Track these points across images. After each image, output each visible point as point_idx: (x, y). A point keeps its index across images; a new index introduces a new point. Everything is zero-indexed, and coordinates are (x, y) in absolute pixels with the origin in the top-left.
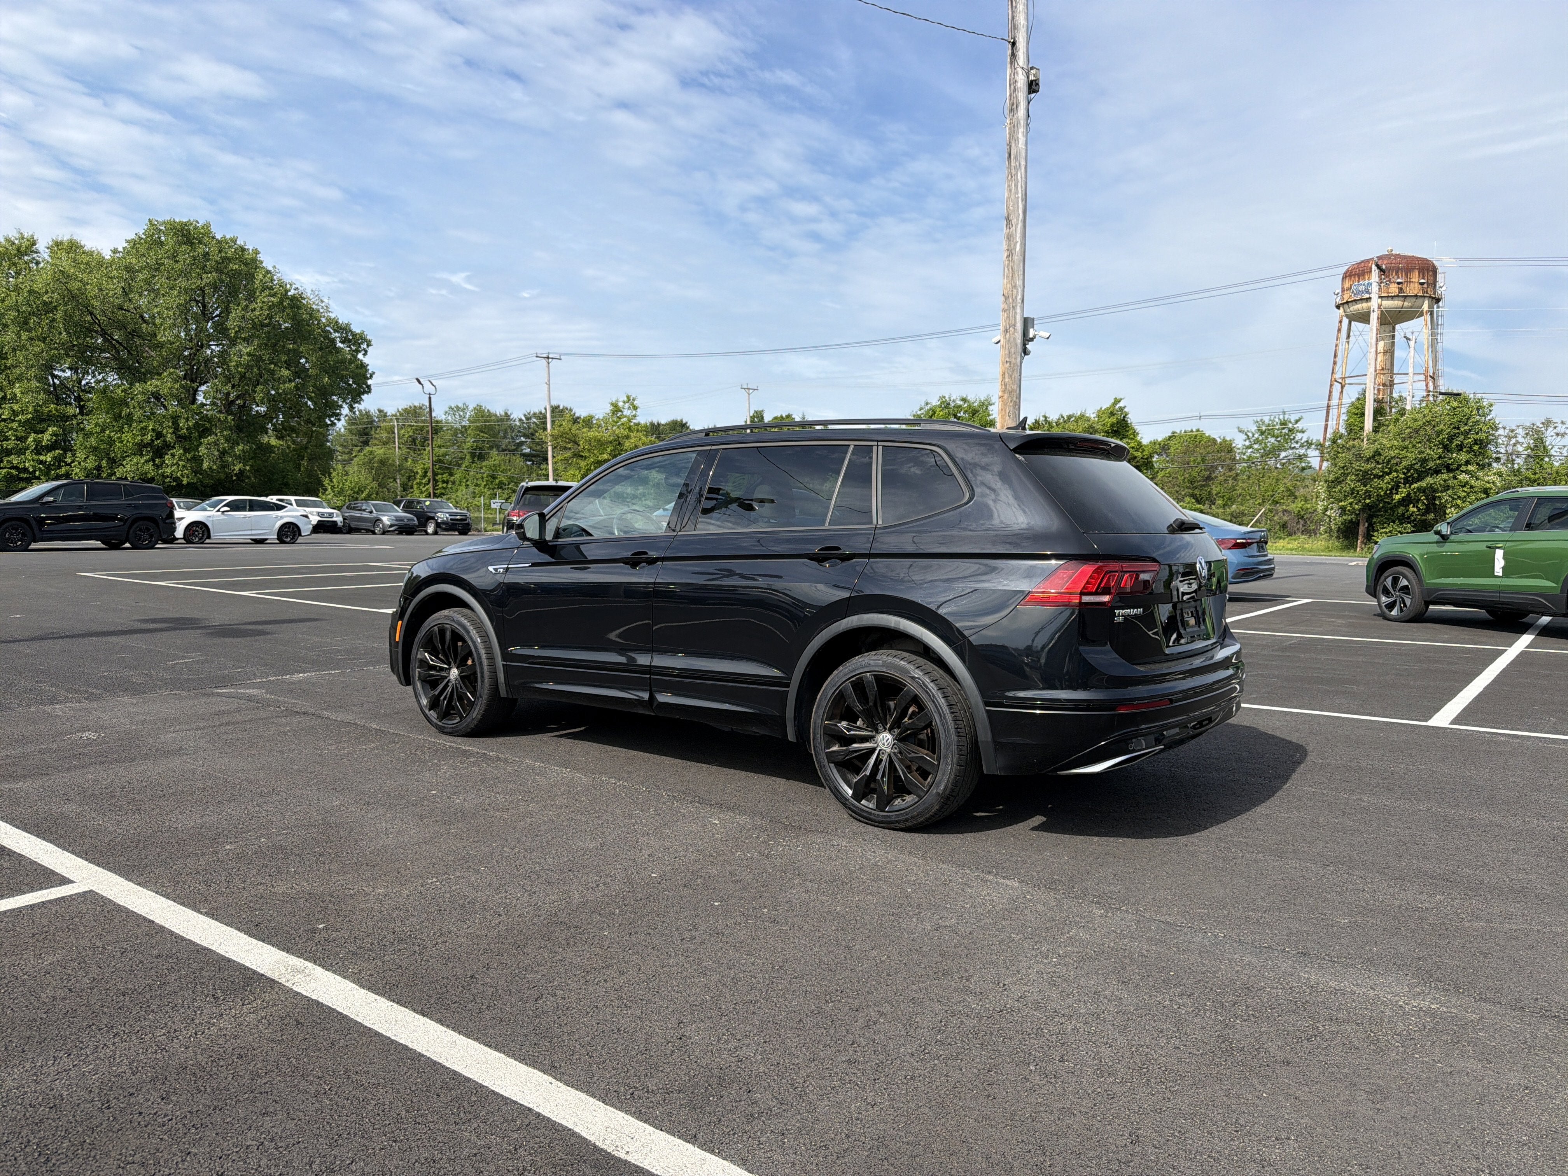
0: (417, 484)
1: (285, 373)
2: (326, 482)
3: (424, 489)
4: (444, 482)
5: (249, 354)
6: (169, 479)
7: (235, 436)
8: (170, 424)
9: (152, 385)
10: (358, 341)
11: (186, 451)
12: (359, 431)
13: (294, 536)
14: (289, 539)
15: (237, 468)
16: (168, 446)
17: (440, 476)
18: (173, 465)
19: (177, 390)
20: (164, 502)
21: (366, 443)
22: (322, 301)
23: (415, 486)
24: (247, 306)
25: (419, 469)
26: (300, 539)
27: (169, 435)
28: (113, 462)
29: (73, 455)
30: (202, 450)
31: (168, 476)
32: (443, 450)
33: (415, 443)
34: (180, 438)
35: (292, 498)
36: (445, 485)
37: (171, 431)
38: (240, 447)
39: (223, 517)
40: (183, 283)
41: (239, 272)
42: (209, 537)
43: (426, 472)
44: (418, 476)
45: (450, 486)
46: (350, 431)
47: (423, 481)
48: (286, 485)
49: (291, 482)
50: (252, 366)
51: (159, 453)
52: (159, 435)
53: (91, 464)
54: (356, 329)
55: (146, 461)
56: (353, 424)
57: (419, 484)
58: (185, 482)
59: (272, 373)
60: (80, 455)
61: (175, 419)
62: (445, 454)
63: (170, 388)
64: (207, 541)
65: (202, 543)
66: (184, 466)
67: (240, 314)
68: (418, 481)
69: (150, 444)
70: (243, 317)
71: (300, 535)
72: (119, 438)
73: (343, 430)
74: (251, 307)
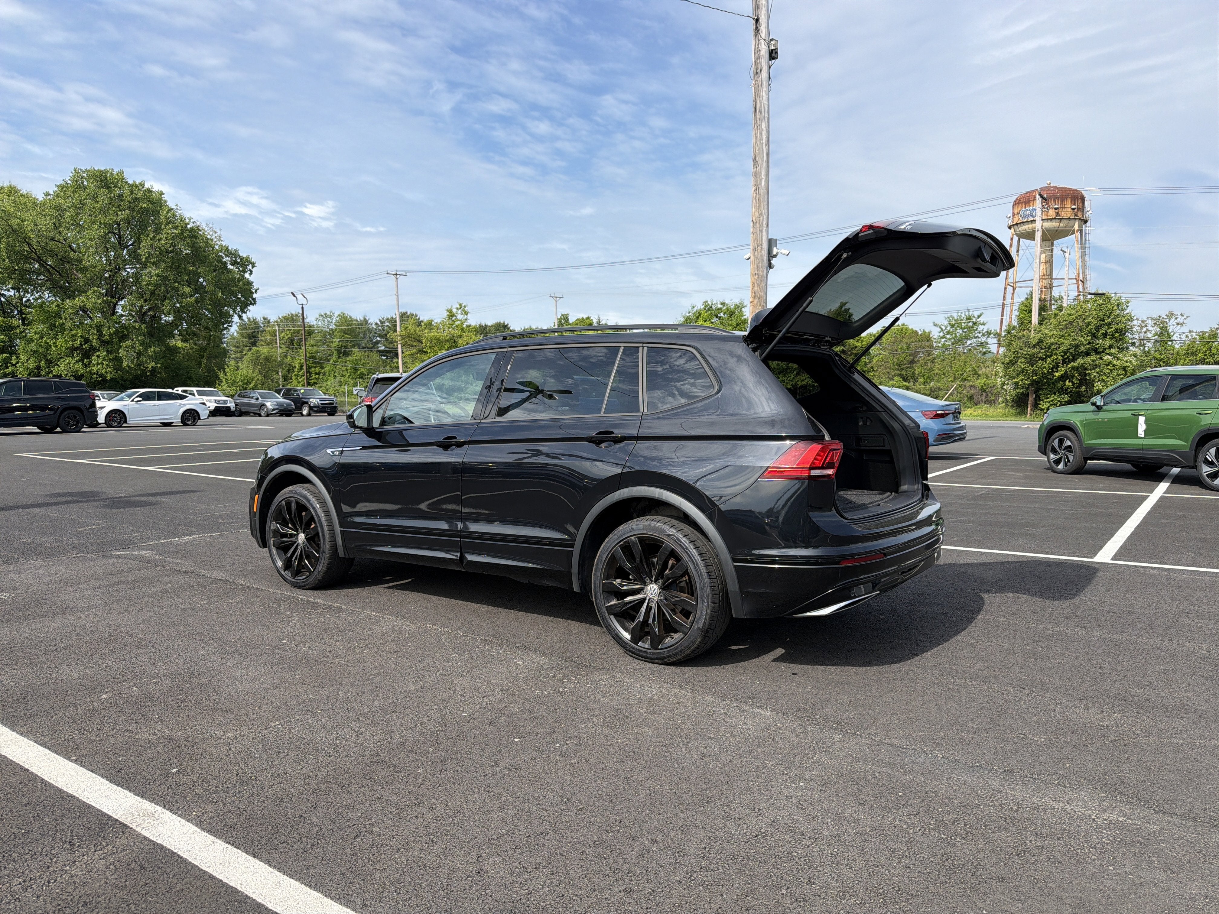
0: (295, 375)
1: (187, 290)
2: (222, 375)
3: (300, 380)
4: (316, 374)
5: (157, 275)
6: (95, 376)
7: (148, 340)
8: (95, 332)
9: (79, 301)
10: (244, 264)
11: (109, 352)
12: (248, 335)
13: (195, 419)
14: (190, 422)
15: (150, 366)
16: (93, 349)
17: (313, 369)
18: (98, 364)
19: (100, 304)
20: (87, 394)
21: (254, 344)
22: (216, 232)
23: (294, 378)
24: (154, 237)
25: (296, 364)
26: (199, 422)
27: (94, 341)
28: (50, 363)
29: (17, 357)
30: (122, 352)
31: (94, 373)
32: (315, 348)
33: (293, 344)
34: (104, 343)
35: (194, 389)
36: (317, 376)
37: (96, 337)
38: (152, 349)
39: (137, 406)
40: (101, 218)
41: (147, 210)
42: (125, 422)
43: (302, 366)
44: (296, 370)
45: (321, 377)
46: (242, 335)
47: (300, 373)
48: (190, 378)
49: (194, 376)
50: (160, 285)
51: (87, 355)
52: (87, 341)
53: (32, 364)
54: (244, 255)
55: (77, 362)
56: (243, 329)
57: (297, 376)
58: (108, 378)
59: (177, 290)
60: (23, 357)
61: (99, 327)
62: (317, 352)
63: (95, 303)
64: (124, 425)
65: (121, 427)
66: (107, 365)
67: (149, 243)
68: (296, 373)
69: (80, 348)
70: (152, 245)
71: (199, 419)
72: (54, 343)
73: (235, 334)
74: (158, 237)
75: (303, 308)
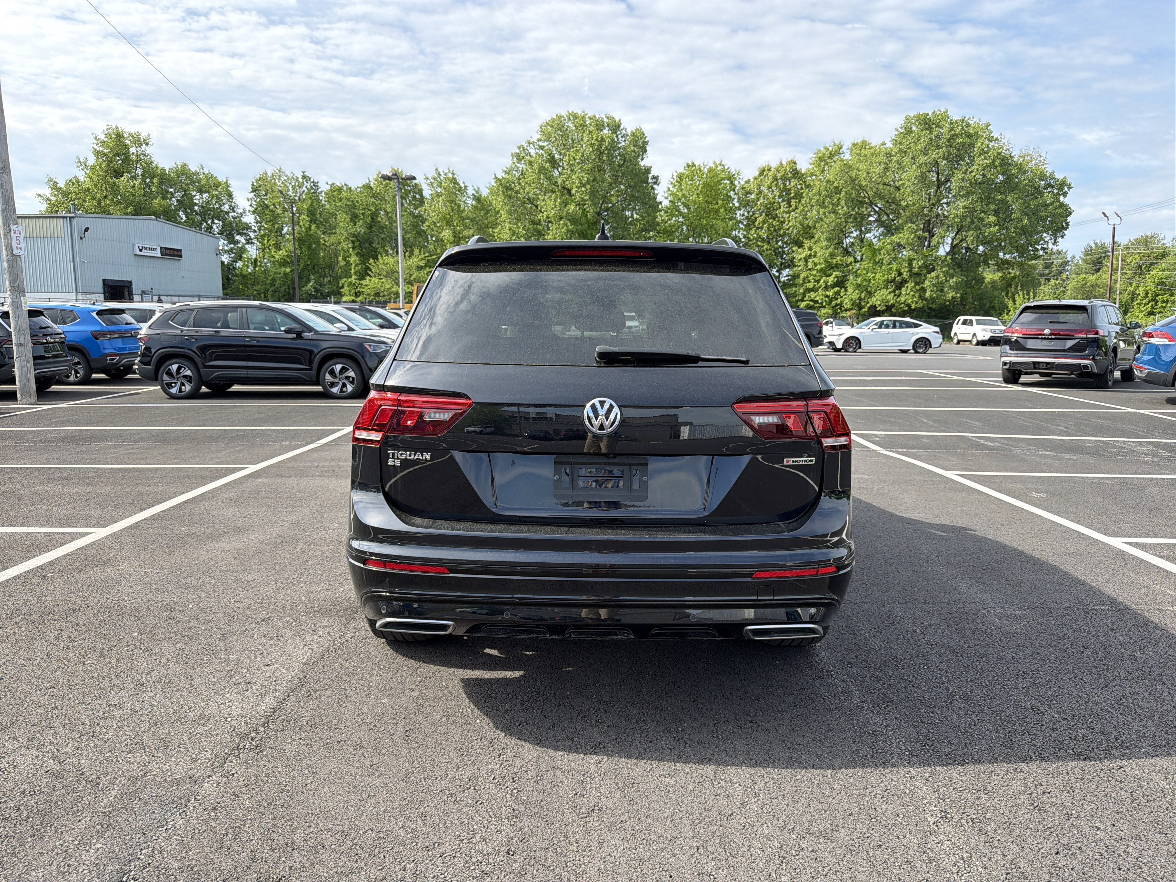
0: (1138, 304)
1: (992, 219)
3: (1143, 309)
4: (1163, 302)
5: (964, 207)
6: (903, 305)
7: (951, 271)
8: (907, 265)
9: (895, 238)
10: (1062, 187)
11: (916, 284)
12: (1093, 261)
13: (926, 348)
14: (921, 350)
15: (950, 295)
16: (904, 282)
17: (1160, 297)
18: (906, 294)
19: (912, 239)
20: (816, 322)
21: (1098, 271)
22: (1041, 156)
23: (1136, 306)
24: (967, 170)
25: (1141, 291)
26: (930, 351)
27: (905, 273)
28: (870, 294)
29: (846, 290)
30: (927, 283)
31: (902, 303)
32: (1167, 273)
33: (1141, 270)
34: (912, 275)
35: (974, 318)
36: (1164, 305)
37: (906, 270)
38: (954, 280)
39: (872, 333)
40: (922, 159)
41: (963, 144)
42: (860, 347)
43: (1147, 294)
44: (1139, 297)
45: (1169, 305)
46: (1085, 261)
47: (1144, 302)
50: (967, 216)
51: (900, 286)
52: (900, 274)
53: (855, 296)
54: (1059, 176)
55: (890, 293)
56: (1088, 255)
57: (1140, 304)
58: (913, 307)
59: (982, 219)
60: (850, 290)
61: (910, 261)
62: (1168, 277)
63: (908, 239)
64: (859, 350)
65: (855, 352)
66: (913, 295)
67: (960, 177)
68: (1139, 301)
69: (893, 281)
70: (963, 179)
71: (931, 347)
72: (873, 277)
73: (1080, 262)
74: (970, 170)
75: (1114, 228)
